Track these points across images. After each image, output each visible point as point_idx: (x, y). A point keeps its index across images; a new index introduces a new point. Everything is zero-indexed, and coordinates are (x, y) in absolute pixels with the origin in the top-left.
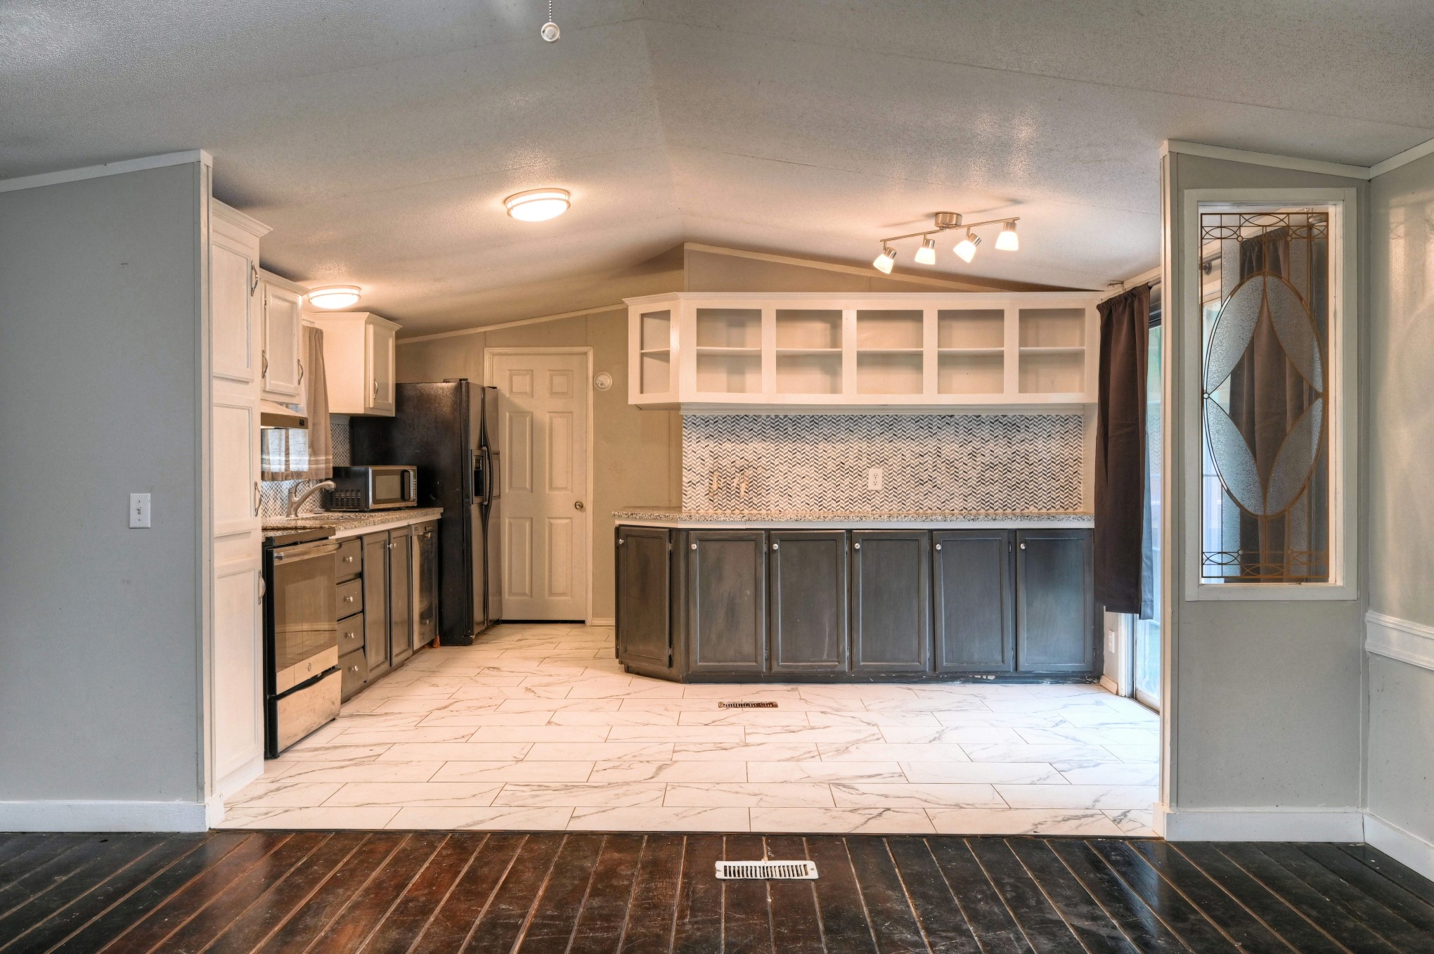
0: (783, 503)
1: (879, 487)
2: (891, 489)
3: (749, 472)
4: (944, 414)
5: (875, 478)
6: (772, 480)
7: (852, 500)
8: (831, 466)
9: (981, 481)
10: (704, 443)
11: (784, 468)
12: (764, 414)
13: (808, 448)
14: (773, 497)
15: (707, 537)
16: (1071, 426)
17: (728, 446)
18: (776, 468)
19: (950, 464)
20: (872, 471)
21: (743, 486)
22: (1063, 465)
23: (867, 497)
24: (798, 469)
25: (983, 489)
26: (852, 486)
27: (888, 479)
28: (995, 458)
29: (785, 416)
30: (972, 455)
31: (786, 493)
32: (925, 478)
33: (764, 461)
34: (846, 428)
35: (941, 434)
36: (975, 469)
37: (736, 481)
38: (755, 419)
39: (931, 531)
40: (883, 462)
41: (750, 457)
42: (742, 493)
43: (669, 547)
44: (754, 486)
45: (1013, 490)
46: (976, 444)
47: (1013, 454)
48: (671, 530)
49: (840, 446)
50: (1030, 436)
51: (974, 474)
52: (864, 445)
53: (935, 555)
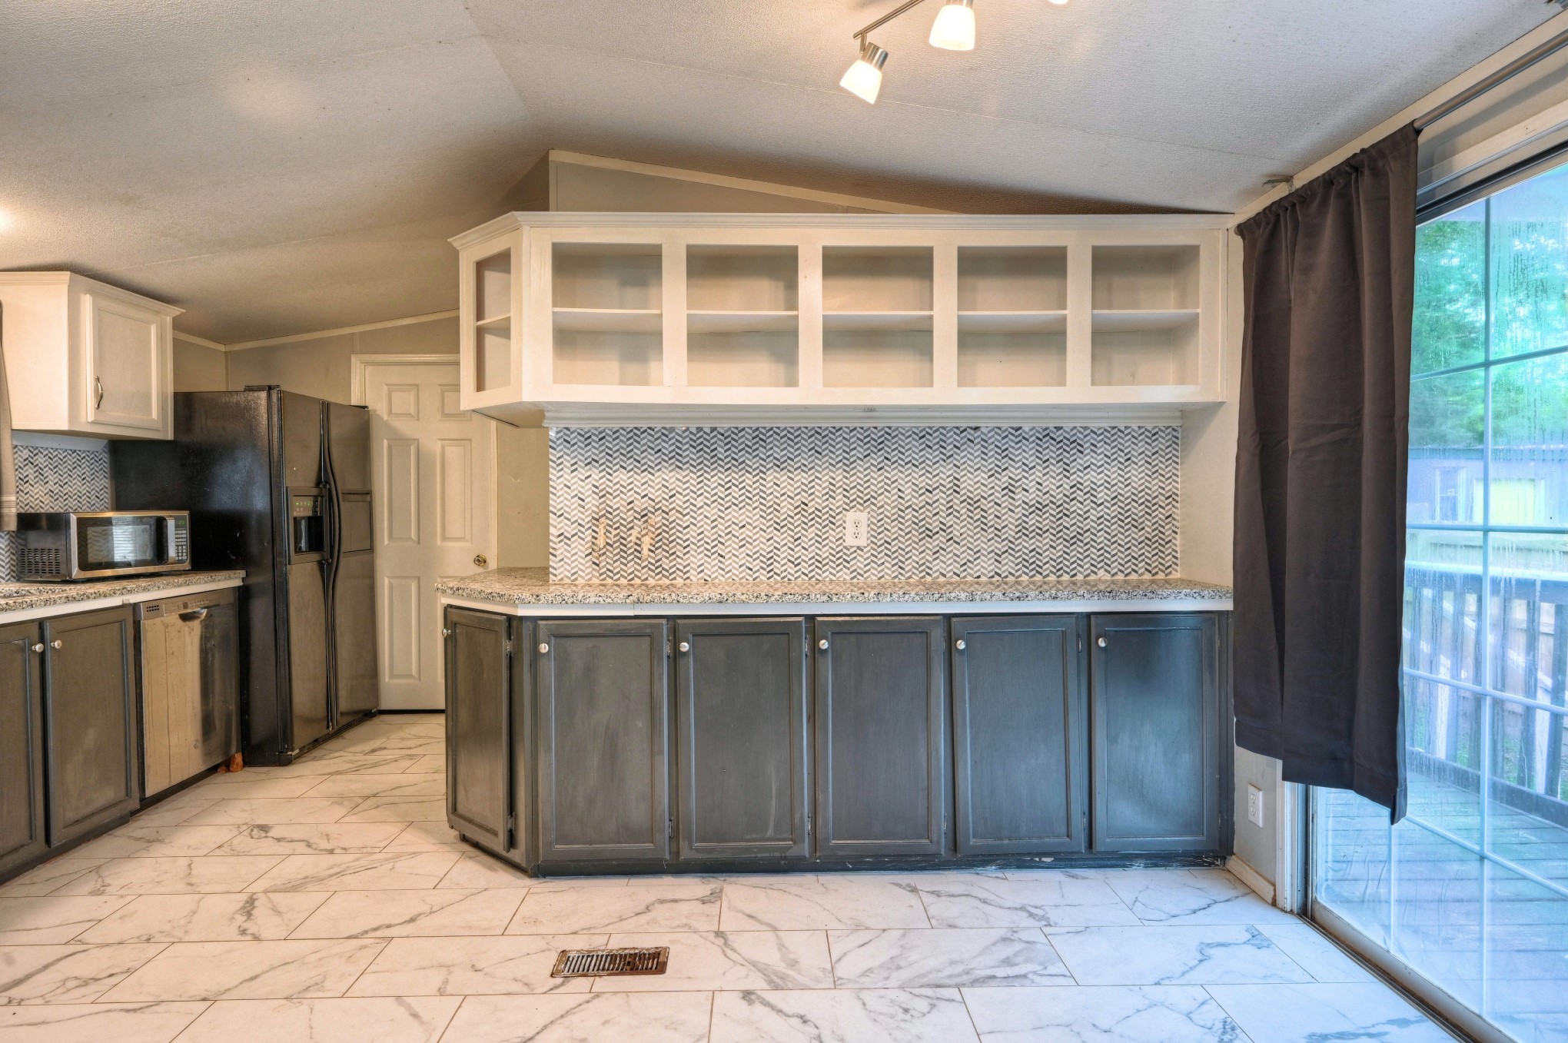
0: (711, 567)
1: (862, 541)
2: (881, 544)
3: (656, 519)
4: (964, 425)
5: (856, 529)
6: (693, 532)
7: (819, 563)
8: (786, 507)
9: (1022, 531)
10: (583, 472)
11: (712, 512)
12: (681, 427)
13: (749, 479)
14: (695, 559)
15: (567, 630)
16: (1161, 443)
17: (622, 476)
18: (699, 512)
19: (973, 503)
20: (851, 516)
21: (647, 540)
22: (1150, 505)
23: (843, 557)
24: (734, 514)
25: (1027, 544)
26: (819, 541)
27: (877, 528)
28: (1045, 494)
29: (713, 429)
30: (1009, 490)
31: (715, 550)
32: (935, 526)
33: (679, 500)
34: (810, 447)
35: (960, 457)
36: (1013, 511)
37: (635, 533)
38: (666, 433)
39: (948, 617)
40: (868, 501)
41: (656, 494)
42: (645, 552)
43: (507, 646)
44: (663, 541)
45: (1072, 545)
46: (1015, 472)
47: (1072, 487)
48: (510, 618)
49: (802, 477)
50: (1099, 460)
51: (1010, 519)
52: (839, 475)
53: (957, 660)
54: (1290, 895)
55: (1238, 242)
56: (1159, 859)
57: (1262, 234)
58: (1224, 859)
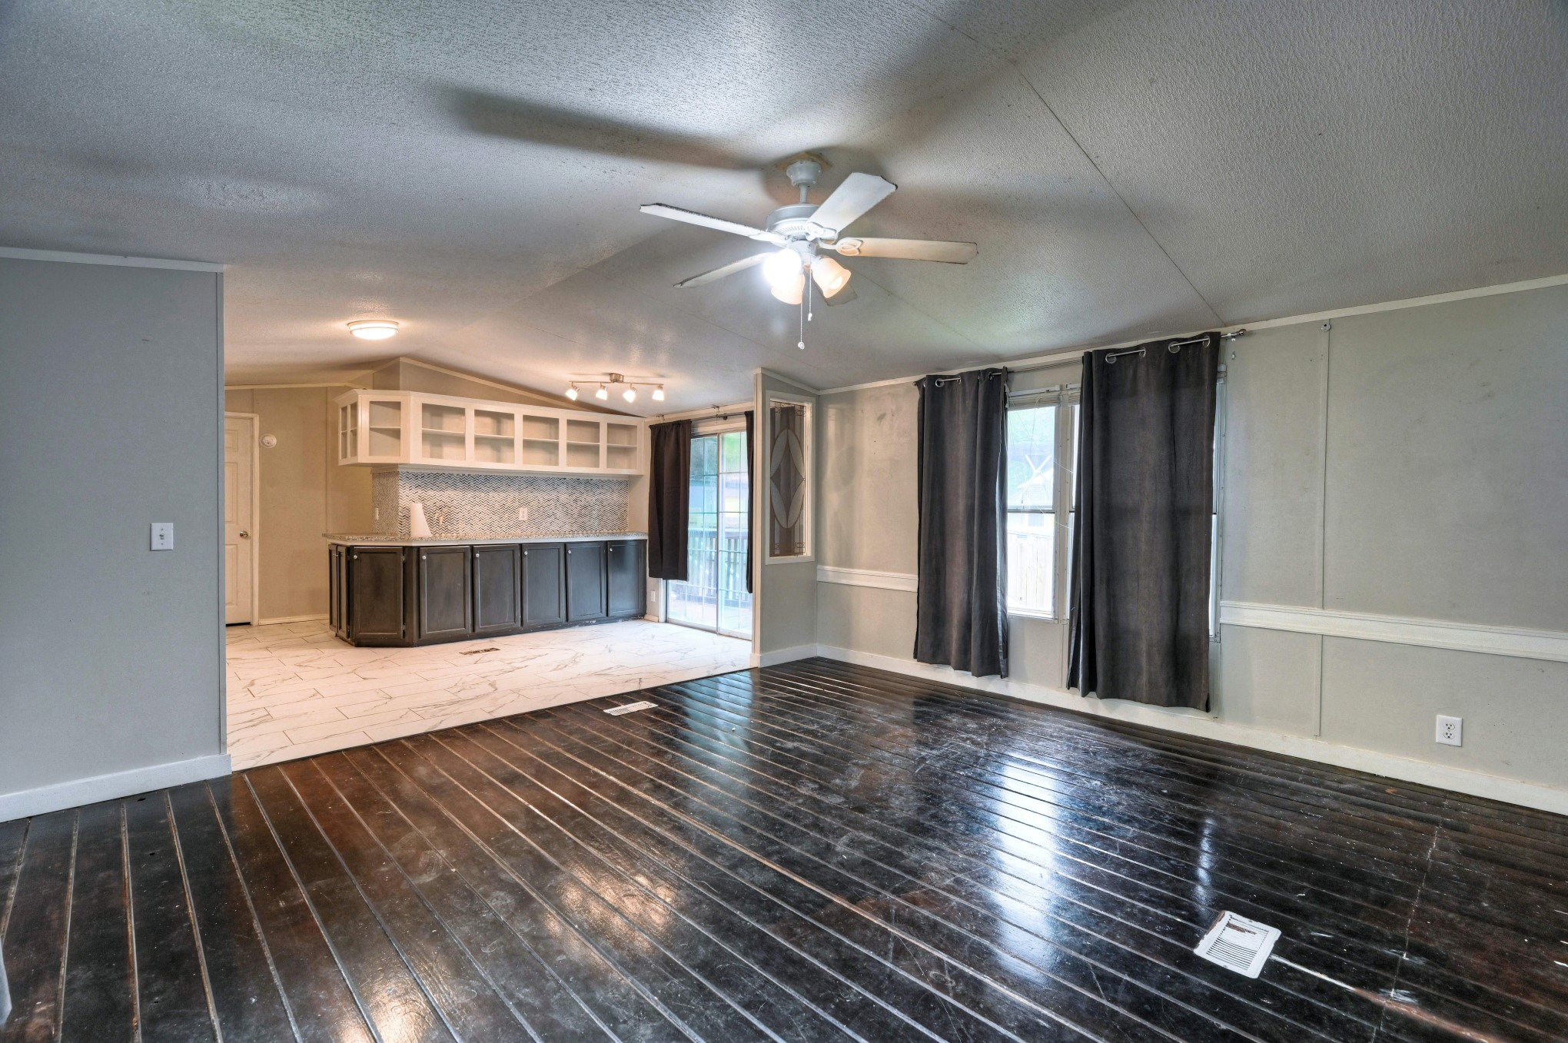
0: (468, 529)
1: (525, 519)
2: (532, 520)
3: (445, 510)
4: (560, 477)
5: (523, 514)
6: (460, 515)
7: (510, 527)
8: (497, 506)
9: (580, 515)
10: (414, 491)
11: (468, 507)
12: (455, 473)
13: (483, 495)
14: (461, 525)
15: (432, 551)
16: (623, 486)
17: (431, 493)
18: (463, 507)
19: (564, 505)
20: (521, 509)
21: (441, 518)
22: (620, 506)
23: (519, 524)
24: (477, 508)
25: (581, 520)
26: (509, 518)
27: (530, 514)
28: (587, 502)
29: (469, 475)
30: (575, 501)
31: (469, 522)
32: (550, 513)
33: (455, 502)
34: (506, 483)
35: (559, 489)
36: (577, 508)
37: (436, 515)
38: (450, 476)
39: (565, 545)
40: (527, 504)
41: (444, 500)
42: (441, 523)
43: (403, 558)
44: (448, 519)
45: (595, 520)
46: (577, 495)
47: (595, 500)
48: (404, 547)
49: (503, 495)
50: (604, 491)
51: (576, 511)
52: (517, 494)
53: (568, 557)
54: (662, 618)
55: (649, 431)
56: (627, 618)
57: (656, 432)
58: (643, 616)
